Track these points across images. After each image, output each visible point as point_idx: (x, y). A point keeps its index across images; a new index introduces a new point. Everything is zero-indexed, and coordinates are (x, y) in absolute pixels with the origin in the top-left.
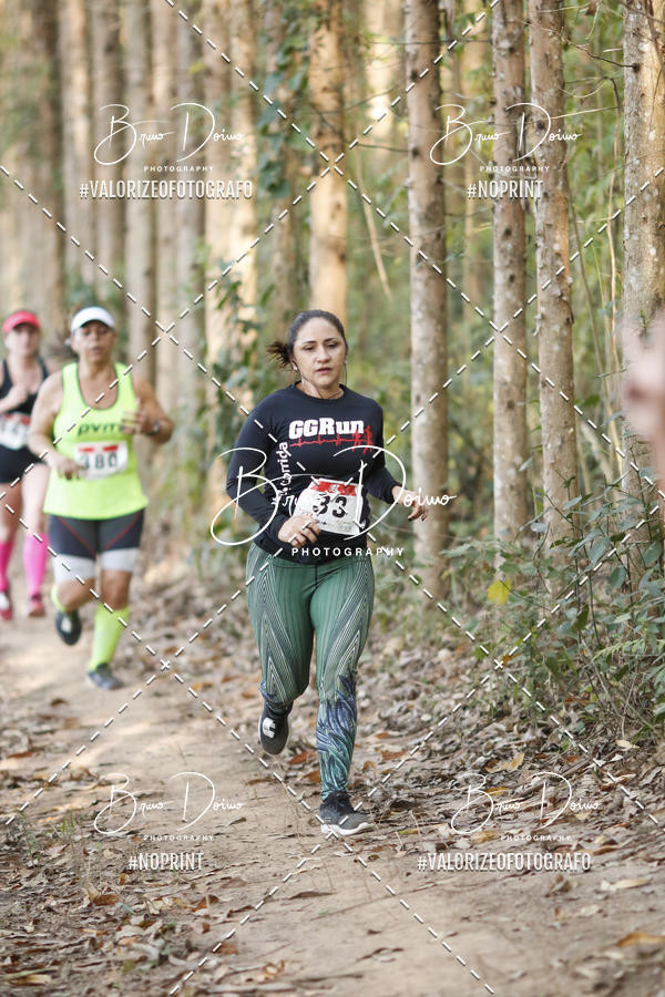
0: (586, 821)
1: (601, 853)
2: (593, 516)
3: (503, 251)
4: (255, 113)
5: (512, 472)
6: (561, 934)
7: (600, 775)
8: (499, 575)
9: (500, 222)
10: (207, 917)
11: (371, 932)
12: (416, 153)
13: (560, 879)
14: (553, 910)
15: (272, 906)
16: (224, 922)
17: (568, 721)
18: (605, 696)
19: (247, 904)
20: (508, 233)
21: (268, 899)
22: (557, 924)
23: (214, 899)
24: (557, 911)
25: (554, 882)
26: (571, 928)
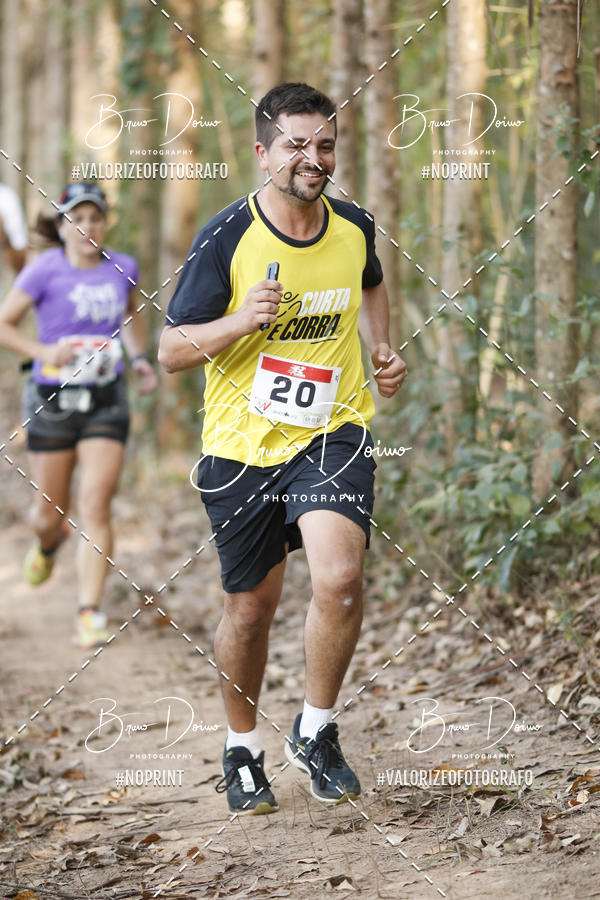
0: (402, 665)
1: (415, 692)
2: (415, 389)
4: (120, 16)
6: (375, 766)
7: (415, 622)
10: (59, 746)
11: (207, 762)
12: (263, 57)
13: (377, 716)
14: (369, 744)
16: (74, 751)
17: (388, 573)
18: (422, 551)
22: (372, 757)
23: (65, 730)
24: (373, 745)
25: (371, 718)
26: (385, 760)
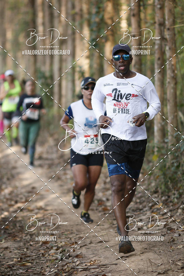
3: (158, 64)
4: (89, 25)
5: (159, 125)
6: (172, 253)
8: (156, 153)
9: (157, 56)
10: (74, 248)
13: (172, 238)
14: (170, 247)
15: (92, 245)
16: (79, 249)
19: (85, 244)
20: (159, 59)
21: (91, 243)
22: (171, 250)
25: (170, 239)
26: (175, 252)
